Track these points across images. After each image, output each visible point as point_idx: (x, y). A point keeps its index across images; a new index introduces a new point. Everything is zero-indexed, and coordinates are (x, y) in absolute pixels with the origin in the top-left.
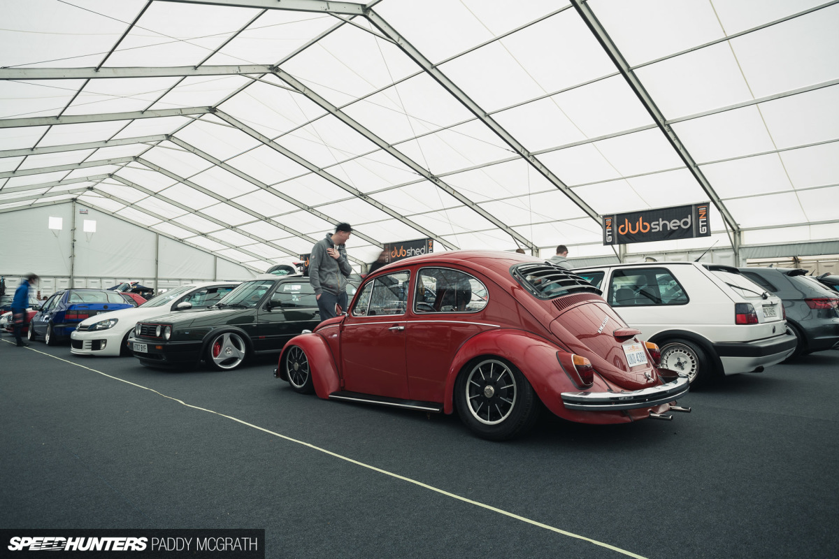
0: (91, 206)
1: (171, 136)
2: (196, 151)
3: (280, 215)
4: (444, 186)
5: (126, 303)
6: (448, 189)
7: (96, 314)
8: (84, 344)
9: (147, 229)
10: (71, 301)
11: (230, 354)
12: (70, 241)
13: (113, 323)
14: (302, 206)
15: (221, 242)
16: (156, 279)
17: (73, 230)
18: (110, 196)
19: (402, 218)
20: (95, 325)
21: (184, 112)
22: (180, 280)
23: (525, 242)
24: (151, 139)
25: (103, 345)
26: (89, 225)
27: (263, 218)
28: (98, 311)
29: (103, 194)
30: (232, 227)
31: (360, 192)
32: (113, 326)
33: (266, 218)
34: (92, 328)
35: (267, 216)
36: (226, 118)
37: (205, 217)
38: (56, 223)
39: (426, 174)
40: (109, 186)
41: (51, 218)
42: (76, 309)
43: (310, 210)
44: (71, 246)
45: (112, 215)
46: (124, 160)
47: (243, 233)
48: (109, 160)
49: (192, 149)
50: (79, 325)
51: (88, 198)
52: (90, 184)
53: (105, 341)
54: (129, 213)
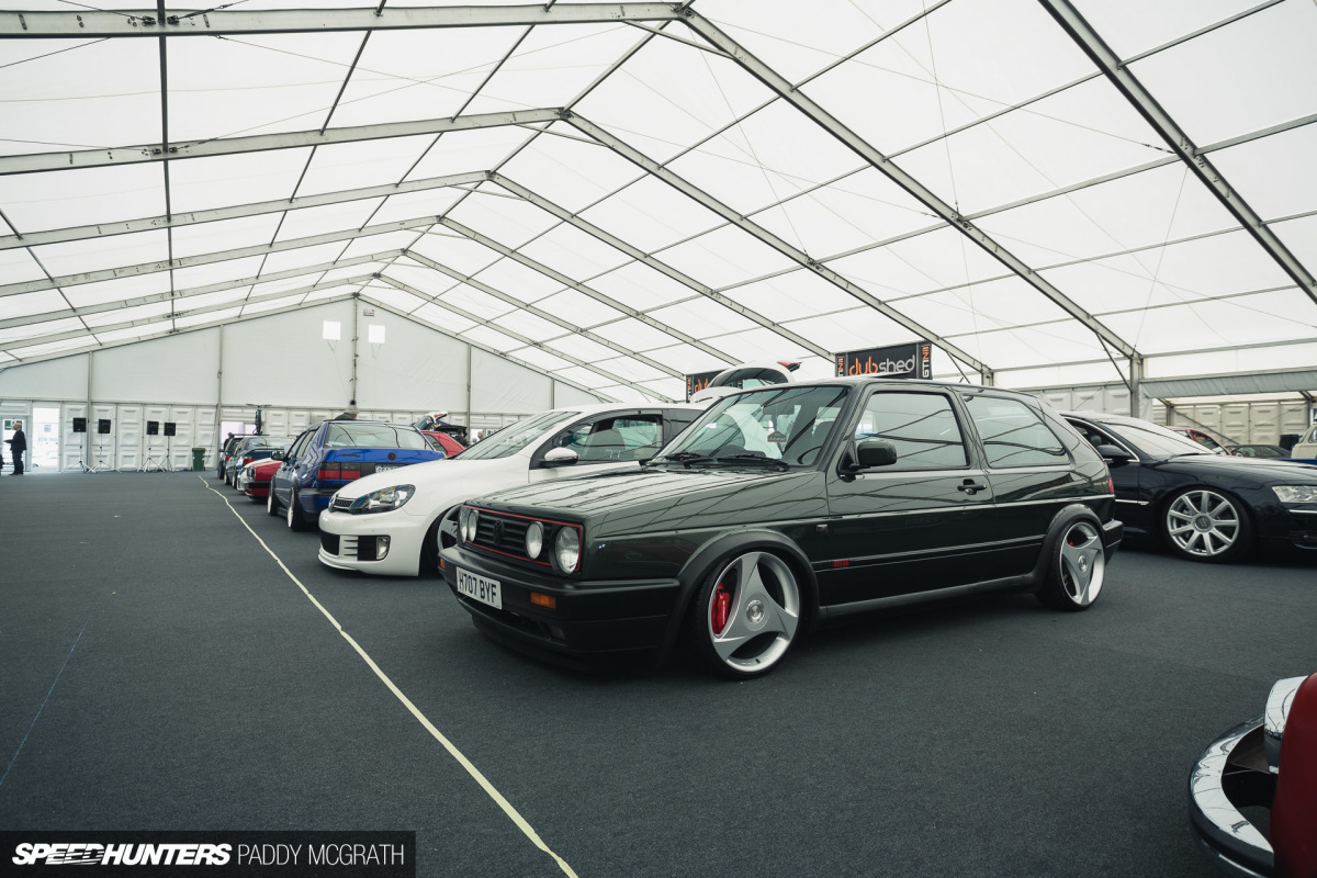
0: (378, 304)
1: (495, 173)
2: (532, 198)
3: (661, 307)
4: (979, 237)
5: (428, 448)
6: (986, 243)
7: (374, 472)
8: (343, 544)
9: (456, 337)
10: (330, 444)
11: (758, 623)
12: (352, 357)
13: (403, 495)
14: (701, 289)
15: (562, 356)
16: (468, 414)
17: (355, 340)
18: (403, 287)
19: (879, 305)
20: (364, 499)
21: (520, 118)
22: (502, 415)
23: (1120, 345)
24: (463, 179)
25: (382, 550)
26: (376, 333)
27: (633, 313)
28: (377, 464)
29: (394, 283)
30: (582, 331)
31: (810, 258)
32: (403, 503)
33: (638, 314)
34: (359, 507)
35: (639, 310)
36: (586, 127)
37: (541, 314)
38: (333, 330)
39: (948, 214)
40: (403, 271)
41: (326, 323)
42: (339, 459)
43: (715, 295)
44: (352, 364)
45: (407, 317)
46: (423, 222)
47: (599, 340)
48: (402, 223)
49: (526, 195)
50: (334, 497)
51: (374, 291)
52: (375, 268)
53: (386, 540)
54: (431, 314)
